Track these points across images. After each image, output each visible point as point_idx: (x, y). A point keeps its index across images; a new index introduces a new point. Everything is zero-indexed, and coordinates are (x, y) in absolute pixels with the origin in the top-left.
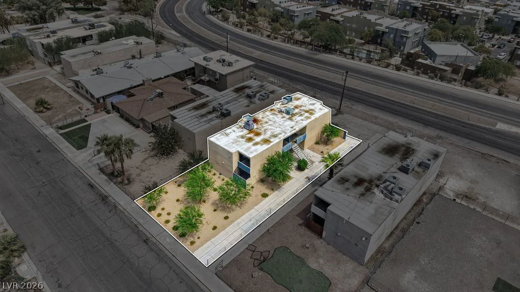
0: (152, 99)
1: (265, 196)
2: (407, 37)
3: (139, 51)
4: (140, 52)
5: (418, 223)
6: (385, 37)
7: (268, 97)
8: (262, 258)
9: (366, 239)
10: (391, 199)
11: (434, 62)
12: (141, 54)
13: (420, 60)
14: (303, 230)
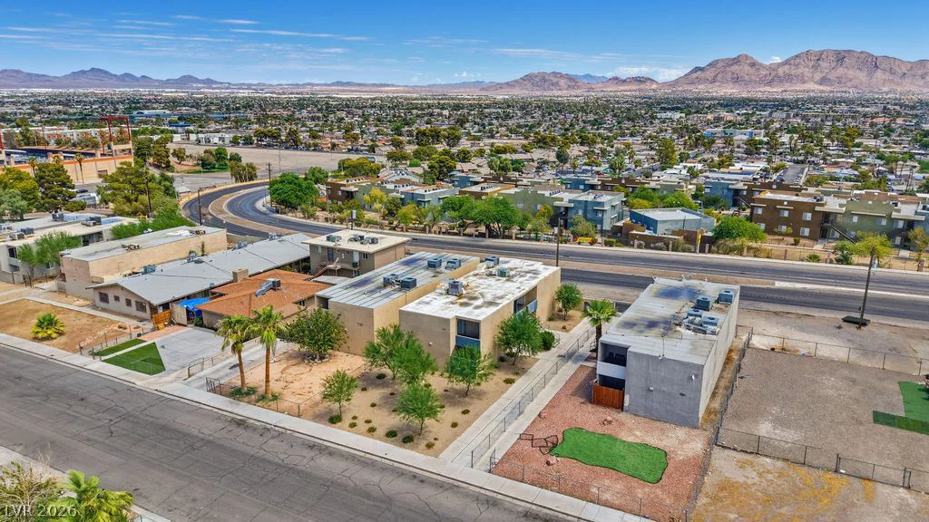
0: (263, 293)
1: (509, 382)
2: (603, 211)
3: (200, 245)
4: (203, 246)
5: (742, 378)
6: (571, 214)
7: (460, 265)
8: (549, 444)
9: (696, 376)
10: (705, 332)
11: (655, 232)
12: (203, 251)
13: (634, 232)
14: (590, 407)
